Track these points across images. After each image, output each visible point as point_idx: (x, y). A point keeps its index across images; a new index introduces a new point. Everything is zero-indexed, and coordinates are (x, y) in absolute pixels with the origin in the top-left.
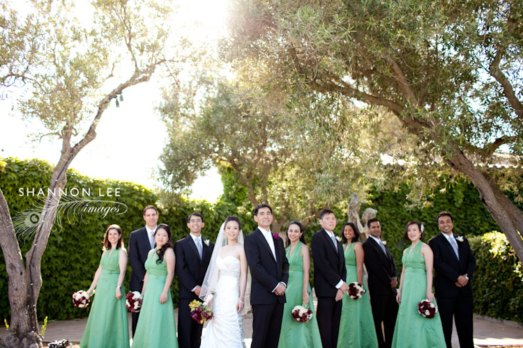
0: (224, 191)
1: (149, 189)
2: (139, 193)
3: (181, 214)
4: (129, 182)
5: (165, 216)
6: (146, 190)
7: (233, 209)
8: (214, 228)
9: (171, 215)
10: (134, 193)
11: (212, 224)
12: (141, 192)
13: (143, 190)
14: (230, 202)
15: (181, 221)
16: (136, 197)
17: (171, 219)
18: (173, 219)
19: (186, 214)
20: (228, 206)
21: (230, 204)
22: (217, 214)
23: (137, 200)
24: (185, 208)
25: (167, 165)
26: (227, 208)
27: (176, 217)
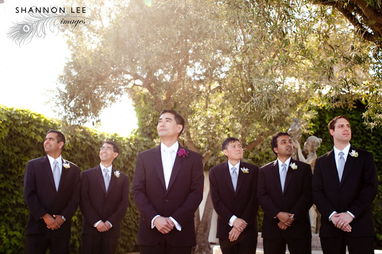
0: (139, 125)
1: (48, 119)
2: (37, 123)
3: (87, 148)
4: (26, 110)
5: (68, 151)
6: (45, 121)
7: (148, 144)
8: (126, 167)
9: (76, 149)
10: (32, 123)
11: (124, 162)
12: (40, 122)
13: (43, 120)
14: (145, 137)
15: (88, 158)
16: (34, 127)
17: (76, 155)
18: (79, 155)
19: (93, 150)
20: (143, 141)
21: (145, 139)
22: (130, 150)
23: (35, 131)
24: (93, 143)
25: (69, 87)
26: (142, 144)
27: (82, 152)
